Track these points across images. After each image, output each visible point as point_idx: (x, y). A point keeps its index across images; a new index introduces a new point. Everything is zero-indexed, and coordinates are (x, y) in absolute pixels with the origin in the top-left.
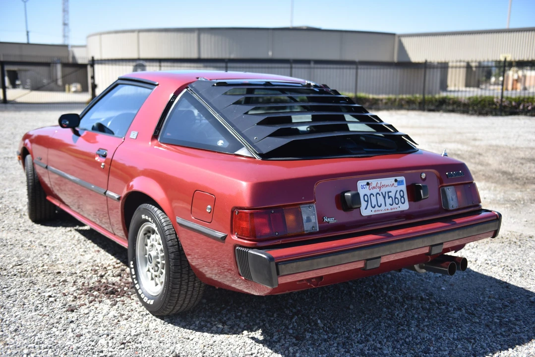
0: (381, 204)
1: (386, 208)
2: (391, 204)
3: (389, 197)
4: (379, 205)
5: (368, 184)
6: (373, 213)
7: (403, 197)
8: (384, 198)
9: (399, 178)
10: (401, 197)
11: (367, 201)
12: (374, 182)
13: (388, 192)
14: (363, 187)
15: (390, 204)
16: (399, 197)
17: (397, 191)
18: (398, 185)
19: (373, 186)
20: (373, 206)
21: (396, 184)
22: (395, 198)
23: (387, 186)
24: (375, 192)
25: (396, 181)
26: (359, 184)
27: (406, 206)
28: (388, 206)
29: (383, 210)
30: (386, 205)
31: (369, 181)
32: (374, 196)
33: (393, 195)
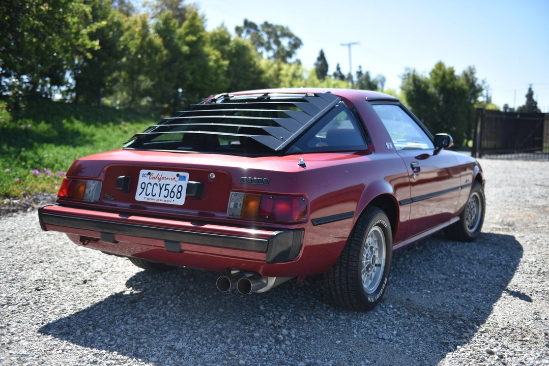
1: (160, 198)
2: (166, 196)
3: (166, 189)
4: (154, 194)
5: (149, 174)
6: (146, 200)
7: (180, 192)
8: (161, 189)
9: (181, 174)
10: (178, 192)
11: (143, 189)
12: (155, 173)
13: (166, 185)
14: (144, 175)
16: (176, 192)
17: (176, 185)
18: (179, 180)
19: (154, 176)
20: (148, 194)
21: (177, 179)
22: (172, 191)
23: (167, 179)
24: (153, 182)
25: (178, 175)
26: (143, 172)
27: (181, 202)
28: (162, 197)
29: (156, 200)
30: (159, 196)
31: (151, 171)
32: (151, 185)
33: (170, 188)
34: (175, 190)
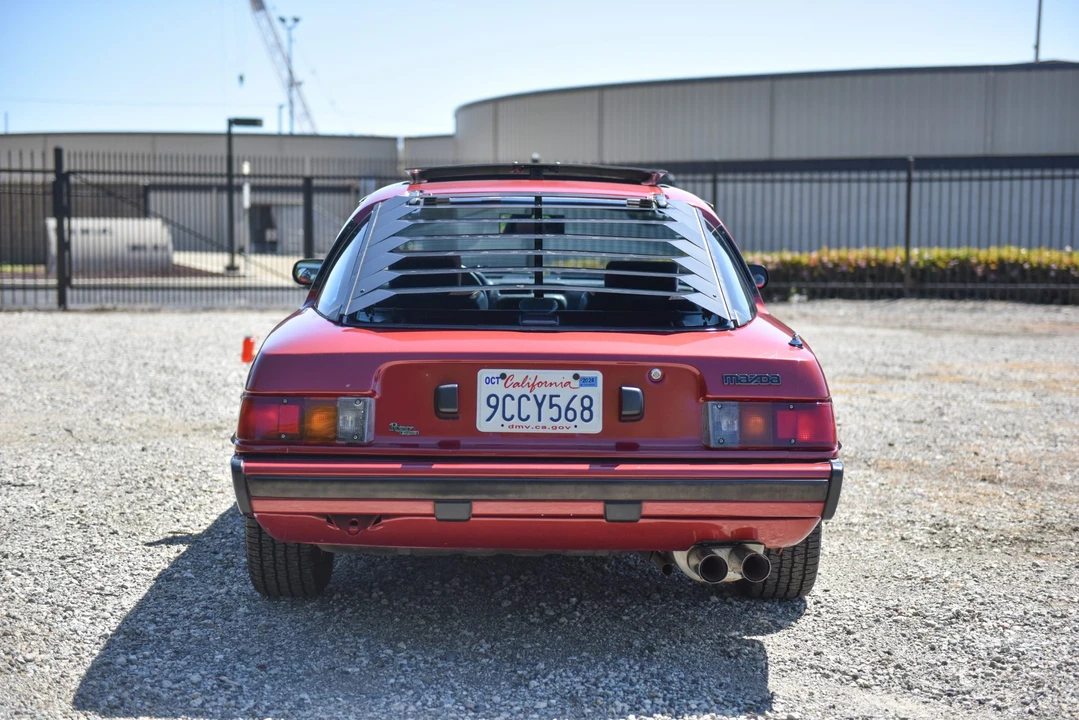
0: (528, 417)
1: (541, 424)
2: (556, 417)
3: (551, 406)
4: (523, 416)
5: (503, 376)
6: (506, 430)
7: (589, 409)
8: (540, 405)
9: (583, 373)
10: (584, 409)
11: (496, 408)
12: (519, 375)
13: (551, 397)
14: (489, 381)
15: (552, 419)
16: (579, 409)
17: (575, 396)
18: (581, 385)
19: (515, 381)
20: (508, 416)
21: (576, 383)
22: (568, 409)
23: (551, 384)
24: (517, 392)
26: (483, 374)
27: (596, 426)
28: (545, 421)
29: (532, 426)
30: (540, 420)
31: (508, 372)
32: (513, 399)
33: (563, 402)
34: (576, 405)
